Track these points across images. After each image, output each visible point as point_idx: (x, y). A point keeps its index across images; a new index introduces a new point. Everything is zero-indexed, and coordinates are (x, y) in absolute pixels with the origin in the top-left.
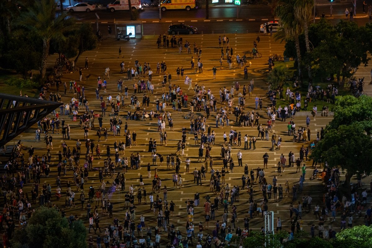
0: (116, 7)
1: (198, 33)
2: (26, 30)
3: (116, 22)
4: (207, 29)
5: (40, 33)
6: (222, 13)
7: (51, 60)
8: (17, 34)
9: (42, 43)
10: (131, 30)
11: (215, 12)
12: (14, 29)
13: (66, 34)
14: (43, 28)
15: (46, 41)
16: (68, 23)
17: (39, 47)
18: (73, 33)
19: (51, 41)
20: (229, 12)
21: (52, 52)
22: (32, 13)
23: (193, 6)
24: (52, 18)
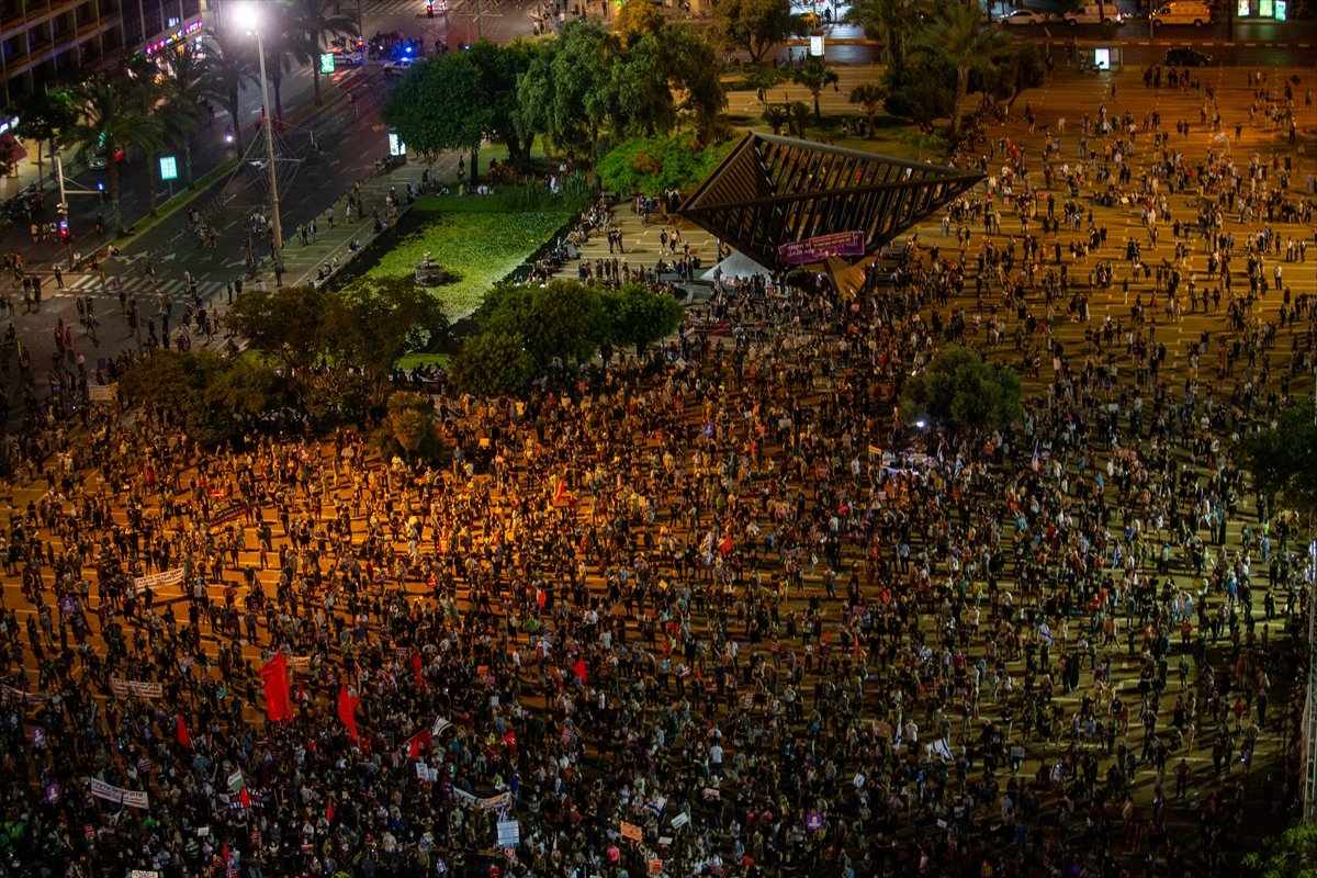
0: (1079, 19)
1: (1215, 64)
2: (931, 52)
3: (1078, 43)
4: (1229, 58)
5: (953, 59)
6: (1254, 33)
7: (968, 103)
8: (914, 61)
9: (957, 74)
10: (1102, 57)
11: (1243, 30)
12: (913, 50)
13: (996, 61)
14: (959, 50)
15: (963, 72)
16: (999, 44)
17: (951, 82)
18: (1007, 59)
19: (971, 72)
20: (1266, 32)
21: (971, 89)
22: (941, 25)
23: (1206, 20)
24: (974, 34)
